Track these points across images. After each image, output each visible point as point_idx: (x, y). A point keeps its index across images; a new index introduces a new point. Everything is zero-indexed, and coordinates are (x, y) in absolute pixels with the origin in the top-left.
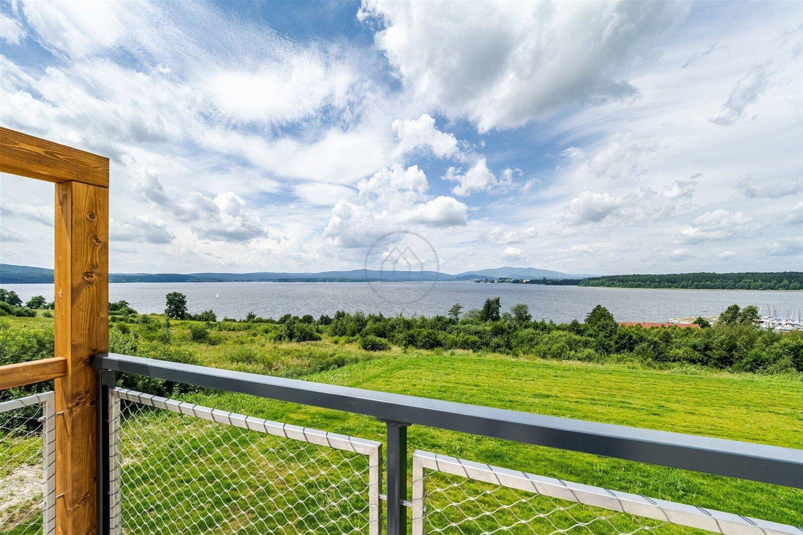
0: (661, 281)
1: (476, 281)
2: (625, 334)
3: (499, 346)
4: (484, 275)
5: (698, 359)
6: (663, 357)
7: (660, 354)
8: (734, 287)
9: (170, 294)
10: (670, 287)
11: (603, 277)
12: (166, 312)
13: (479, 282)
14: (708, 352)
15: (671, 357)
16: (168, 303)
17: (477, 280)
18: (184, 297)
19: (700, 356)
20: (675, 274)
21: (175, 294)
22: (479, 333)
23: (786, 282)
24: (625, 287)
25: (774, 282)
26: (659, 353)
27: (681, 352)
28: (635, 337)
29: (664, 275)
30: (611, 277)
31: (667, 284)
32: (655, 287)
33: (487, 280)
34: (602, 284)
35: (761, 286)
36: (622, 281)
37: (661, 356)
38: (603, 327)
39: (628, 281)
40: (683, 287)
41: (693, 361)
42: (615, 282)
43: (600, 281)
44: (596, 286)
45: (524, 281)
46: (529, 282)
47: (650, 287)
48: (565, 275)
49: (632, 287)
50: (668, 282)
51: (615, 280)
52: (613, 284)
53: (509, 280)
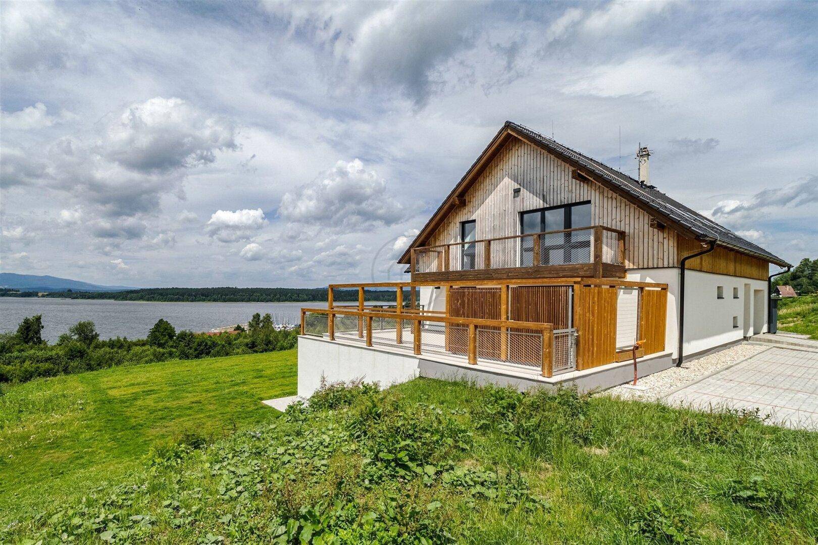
8: (249, 300)
10: (204, 300)
11: (142, 290)
23: (278, 296)
24: (164, 301)
25: (272, 295)
28: (209, 343)
30: (150, 290)
32: (192, 301)
34: (142, 298)
35: (265, 299)
39: (167, 295)
40: (215, 300)
43: (139, 294)
44: (134, 300)
45: (40, 294)
46: (47, 295)
47: (188, 300)
48: (99, 287)
49: (171, 300)
50: (203, 295)
51: (155, 294)
52: (153, 297)
53: (14, 293)
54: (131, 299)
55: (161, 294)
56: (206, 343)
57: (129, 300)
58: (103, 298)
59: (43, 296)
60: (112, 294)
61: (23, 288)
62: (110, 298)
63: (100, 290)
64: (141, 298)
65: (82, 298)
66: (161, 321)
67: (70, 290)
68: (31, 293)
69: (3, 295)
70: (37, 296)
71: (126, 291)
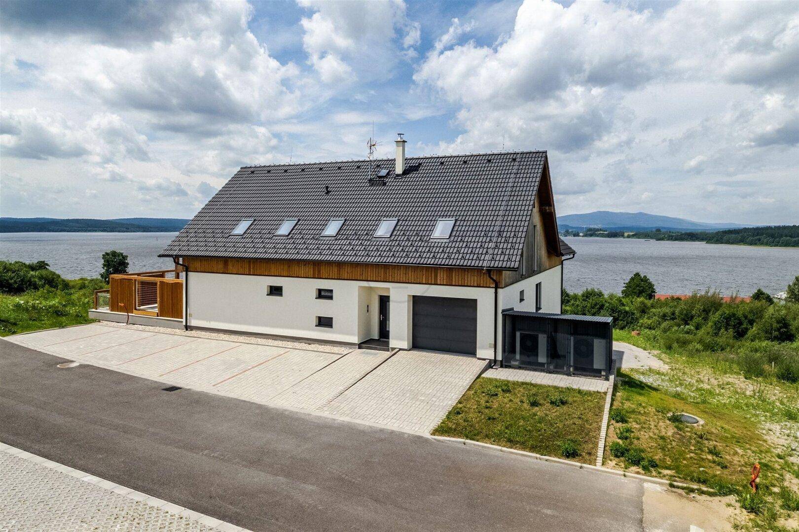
2: (597, 303)
9: (107, 254)
11: (746, 230)
12: (102, 276)
16: (104, 265)
18: (125, 258)
21: (114, 254)
30: (757, 229)
33: (567, 231)
36: (772, 236)
38: (587, 297)
39: (781, 236)
42: (762, 237)
43: (739, 235)
45: (626, 234)
46: (633, 236)
48: (696, 224)
49: (787, 245)
51: (762, 234)
52: (759, 240)
53: (601, 232)
54: (728, 242)
57: (726, 243)
58: (694, 240)
59: (629, 237)
61: (610, 228)
62: (702, 240)
64: (742, 241)
67: (658, 230)
68: (617, 233)
69: (591, 235)
70: (623, 236)
71: (723, 231)
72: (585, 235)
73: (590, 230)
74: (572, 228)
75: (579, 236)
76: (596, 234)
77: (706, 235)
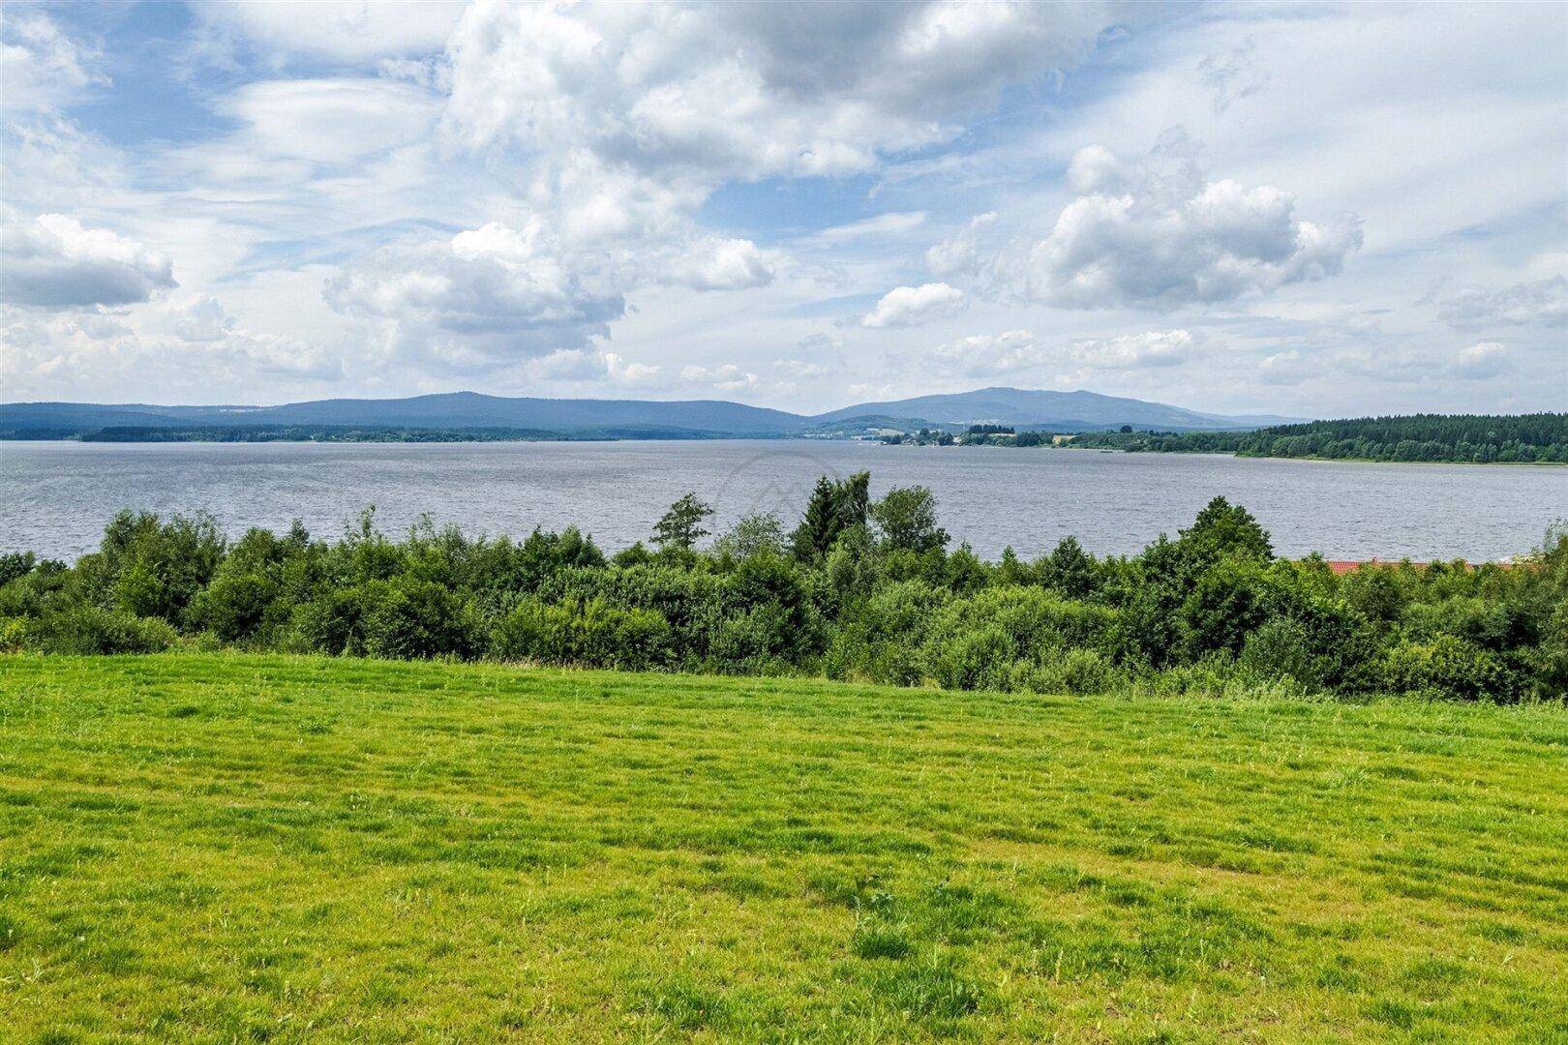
0: (1505, 437)
1: (887, 439)
3: (745, 648)
4: (918, 416)
5: (1485, 680)
6: (1362, 675)
7: (1348, 662)
10: (1531, 458)
11: (1319, 425)
13: (897, 441)
14: (1523, 652)
15: (1389, 676)
17: (892, 433)
19: (1491, 669)
20: (1550, 417)
22: (671, 599)
26: (1344, 657)
27: (1424, 653)
29: (1515, 418)
30: (1343, 423)
31: (1522, 446)
32: (1485, 459)
33: (925, 433)
37: (1351, 673)
39: (1397, 438)
41: (1465, 689)
42: (1357, 442)
43: (1307, 438)
44: (1293, 455)
45: (1057, 440)
46: (1073, 442)
47: (1468, 457)
48: (1199, 418)
49: (1410, 457)
50: (1527, 440)
51: (1355, 435)
52: (1351, 447)
53: (1003, 435)
54: (1284, 453)
55: (1378, 437)
56: (1246, 596)
57: (1278, 455)
58: (1207, 450)
59: (1063, 444)
60: (1232, 436)
61: (1022, 425)
62: (1225, 449)
63: (1209, 428)
64: (1314, 450)
65: (1153, 449)
66: (1219, 503)
67: (1126, 429)
68: (1037, 436)
69: (980, 442)
70: (1050, 442)
71: (1270, 429)
72: (967, 442)
73: (976, 429)
74: (934, 426)
75: (952, 444)
76: (990, 440)
77: (1232, 439)
